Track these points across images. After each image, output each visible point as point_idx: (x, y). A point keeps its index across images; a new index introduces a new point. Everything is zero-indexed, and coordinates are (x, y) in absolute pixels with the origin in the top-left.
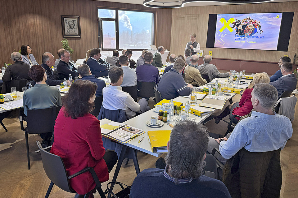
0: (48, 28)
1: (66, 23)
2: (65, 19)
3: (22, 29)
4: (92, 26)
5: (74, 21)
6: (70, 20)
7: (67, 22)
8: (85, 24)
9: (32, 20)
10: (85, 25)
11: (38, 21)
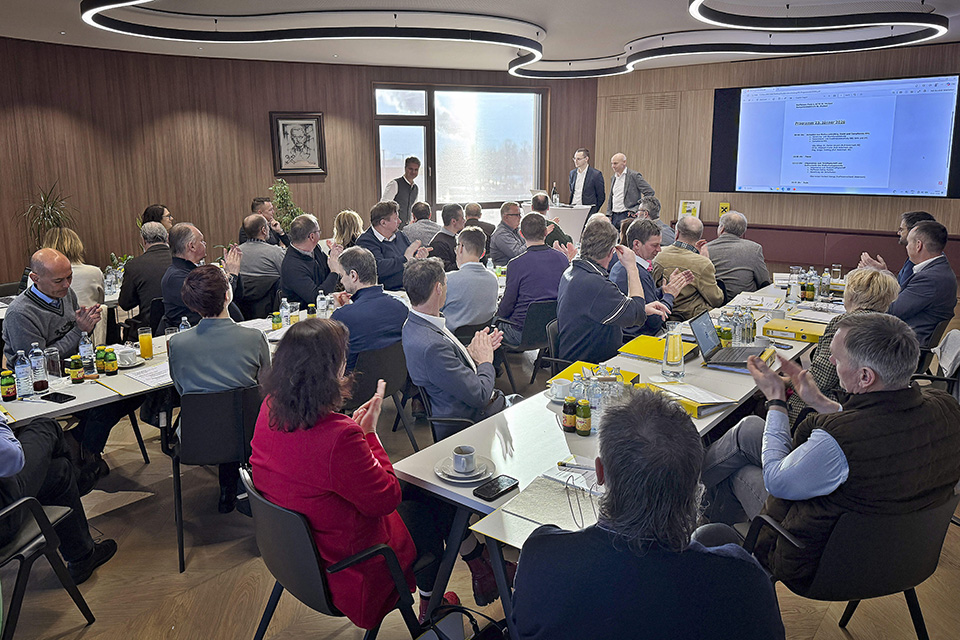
0: (232, 151)
1: (285, 134)
2: (281, 122)
3: (160, 153)
4: (359, 141)
5: (306, 126)
6: (295, 124)
7: (288, 129)
8: (339, 135)
9: (190, 129)
10: (339, 139)
11: (205, 130)
